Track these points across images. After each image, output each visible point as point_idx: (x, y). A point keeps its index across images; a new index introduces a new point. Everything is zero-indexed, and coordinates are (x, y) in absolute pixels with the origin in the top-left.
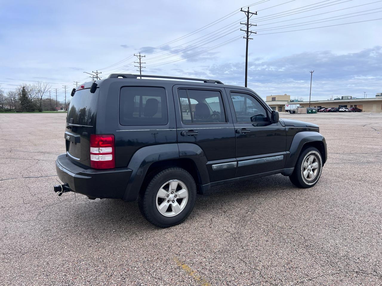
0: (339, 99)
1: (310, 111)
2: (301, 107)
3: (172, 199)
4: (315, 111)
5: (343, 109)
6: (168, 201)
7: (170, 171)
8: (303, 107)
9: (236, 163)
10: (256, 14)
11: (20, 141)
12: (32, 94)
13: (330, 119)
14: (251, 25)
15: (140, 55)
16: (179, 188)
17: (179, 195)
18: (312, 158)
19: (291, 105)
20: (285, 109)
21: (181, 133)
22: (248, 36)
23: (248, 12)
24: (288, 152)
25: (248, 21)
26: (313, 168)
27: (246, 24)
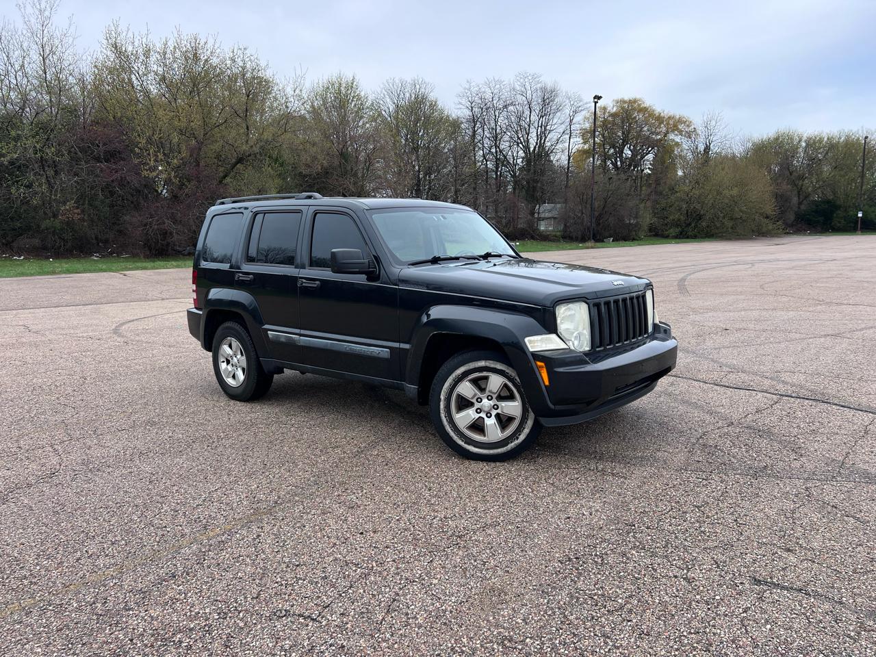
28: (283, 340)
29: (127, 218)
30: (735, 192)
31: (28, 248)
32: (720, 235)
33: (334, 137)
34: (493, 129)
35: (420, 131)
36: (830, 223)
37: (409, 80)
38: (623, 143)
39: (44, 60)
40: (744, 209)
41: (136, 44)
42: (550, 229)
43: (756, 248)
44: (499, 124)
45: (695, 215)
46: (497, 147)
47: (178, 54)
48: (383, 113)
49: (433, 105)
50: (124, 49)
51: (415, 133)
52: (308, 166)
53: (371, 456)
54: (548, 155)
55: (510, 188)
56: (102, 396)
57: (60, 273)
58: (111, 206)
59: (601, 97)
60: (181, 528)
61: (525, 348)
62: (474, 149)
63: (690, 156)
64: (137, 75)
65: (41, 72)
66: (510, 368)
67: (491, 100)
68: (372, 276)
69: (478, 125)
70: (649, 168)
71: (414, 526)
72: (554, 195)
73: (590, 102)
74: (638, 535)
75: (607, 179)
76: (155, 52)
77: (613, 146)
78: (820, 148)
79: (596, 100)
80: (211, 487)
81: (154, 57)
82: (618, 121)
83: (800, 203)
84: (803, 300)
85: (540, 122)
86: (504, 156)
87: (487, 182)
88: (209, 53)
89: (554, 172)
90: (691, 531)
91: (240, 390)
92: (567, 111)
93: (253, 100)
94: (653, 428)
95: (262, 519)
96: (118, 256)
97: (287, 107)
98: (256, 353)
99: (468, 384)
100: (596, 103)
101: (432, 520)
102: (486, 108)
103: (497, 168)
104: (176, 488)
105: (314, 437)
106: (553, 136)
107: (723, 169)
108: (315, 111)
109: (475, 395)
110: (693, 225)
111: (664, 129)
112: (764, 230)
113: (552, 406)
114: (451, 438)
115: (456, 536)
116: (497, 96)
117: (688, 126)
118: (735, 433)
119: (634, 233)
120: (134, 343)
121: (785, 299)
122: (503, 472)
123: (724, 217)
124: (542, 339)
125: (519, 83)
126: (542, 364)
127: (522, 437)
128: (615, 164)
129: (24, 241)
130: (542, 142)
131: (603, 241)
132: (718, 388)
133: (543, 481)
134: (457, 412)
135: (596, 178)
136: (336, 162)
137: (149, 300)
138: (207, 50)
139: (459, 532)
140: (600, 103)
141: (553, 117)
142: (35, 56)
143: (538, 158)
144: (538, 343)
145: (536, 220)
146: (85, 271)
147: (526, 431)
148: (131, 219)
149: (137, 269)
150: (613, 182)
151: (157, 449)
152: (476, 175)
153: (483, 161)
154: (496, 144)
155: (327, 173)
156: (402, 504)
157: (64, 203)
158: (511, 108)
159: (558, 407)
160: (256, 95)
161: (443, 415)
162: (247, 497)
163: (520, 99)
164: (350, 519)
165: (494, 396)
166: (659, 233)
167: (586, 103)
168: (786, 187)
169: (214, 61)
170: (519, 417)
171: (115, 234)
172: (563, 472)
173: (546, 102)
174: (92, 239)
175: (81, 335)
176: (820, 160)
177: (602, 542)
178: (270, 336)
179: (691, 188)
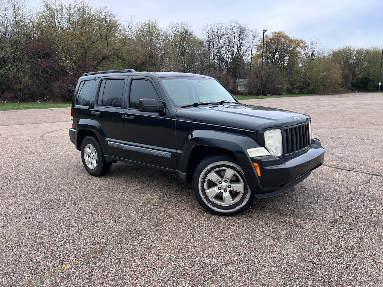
29: (53, 84)
30: (325, 73)
31: (9, 98)
32: (318, 92)
33: (147, 48)
34: (218, 45)
35: (185, 46)
36: (366, 88)
37: (180, 23)
38: (275, 51)
39: (15, 12)
40: (329, 81)
41: (57, 5)
42: (243, 90)
43: (335, 98)
44: (220, 42)
45: (307, 84)
46: (219, 53)
47: (76, 9)
48: (169, 37)
49: (191, 34)
50: (51, 7)
51: (183, 47)
52: (135, 61)
53: (161, 212)
54: (242, 57)
55: (225, 72)
56: (26, 173)
57: (22, 109)
58: (46, 79)
59: (266, 31)
60: (47, 263)
61: (247, 155)
62: (209, 53)
63: (304, 57)
64: (57, 19)
65: (14, 18)
66: (238, 166)
67: (217, 32)
68: (162, 113)
69: (211, 43)
70: (286, 63)
71: (185, 263)
72: (245, 75)
73: (260, 33)
74: (319, 272)
75: (268, 68)
76: (65, 9)
77: (271, 53)
78: (362, 54)
79: (264, 32)
80: (71, 232)
81: (65, 11)
82: (273, 42)
83: (353, 79)
84: (364, 123)
85: (239, 42)
86: (222, 57)
87: (215, 69)
88: (90, 9)
89: (245, 64)
90: (350, 268)
91: (94, 171)
92: (251, 37)
93: (110, 31)
94: (310, 194)
95: (96, 257)
96: (49, 101)
97: (125, 34)
98: (102, 152)
99: (214, 173)
100: (264, 33)
101: (196, 258)
102: (214, 36)
103: (219, 63)
104: (51, 233)
105: (131, 199)
106: (244, 48)
107: (320, 63)
108: (138, 36)
109: (218, 180)
110: (306, 88)
111: (293, 46)
112: (338, 90)
113: (262, 188)
114: (204, 203)
115: (210, 272)
116: (219, 30)
117: (304, 44)
118: (355, 198)
119: (280, 92)
120: (48, 143)
121: (355, 123)
122: (234, 223)
123: (320, 85)
124: (256, 150)
125: (229, 24)
126: (257, 164)
127: (244, 203)
128: (271, 61)
129: (7, 94)
130: (240, 51)
131: (266, 95)
132: (338, 170)
133: (257, 230)
134: (208, 189)
135: (264, 67)
136: (148, 59)
137: (61, 122)
138: (89, 8)
139: (212, 268)
140: (266, 34)
141: (244, 40)
142: (11, 11)
143: (238, 58)
144: (254, 152)
145: (237, 86)
146: (33, 108)
147: (246, 200)
148: (55, 84)
149: (57, 107)
150: (271, 69)
151: (46, 206)
152: (210, 65)
153: (213, 59)
154: (219, 51)
155: (144, 64)
156: (178, 246)
157: (24, 77)
158: (226, 36)
159: (265, 189)
160: (111, 29)
161: (200, 191)
162: (90, 240)
163: (229, 31)
164: (147, 257)
165: (229, 181)
166: (291, 92)
167: (259, 34)
168: (347, 71)
169: (92, 13)
170: (242, 192)
171: (48, 91)
172: (267, 223)
173: (241, 33)
174: (37, 93)
175: (24, 139)
176: (362, 59)
177: (298, 276)
178: (109, 144)
179: (305, 71)
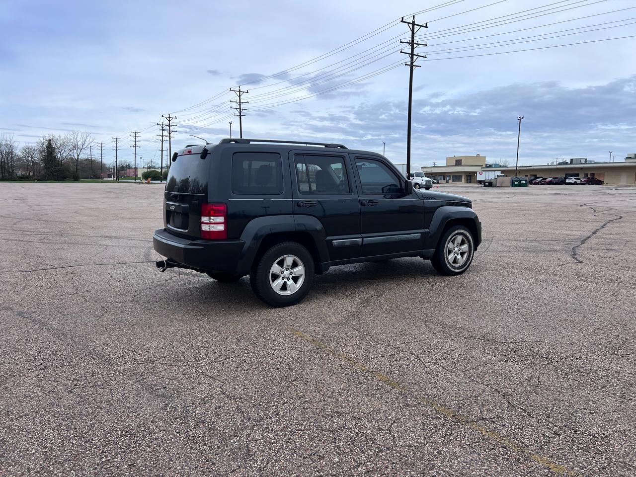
0: (566, 163)
1: (517, 183)
2: (504, 176)
3: (287, 276)
4: (524, 182)
5: (573, 180)
6: (283, 279)
7: (285, 244)
8: (507, 176)
9: (360, 239)
10: (426, 27)
11: (68, 223)
12: (63, 152)
13: (538, 195)
14: (417, 44)
15: (240, 90)
16: (295, 265)
17: (295, 272)
18: (459, 239)
19: (487, 173)
20: (478, 179)
21: (298, 204)
22: (412, 62)
23: (413, 24)
24: (427, 230)
25: (413, 38)
26: (461, 251)
27: (409, 43)
28: (348, 244)
